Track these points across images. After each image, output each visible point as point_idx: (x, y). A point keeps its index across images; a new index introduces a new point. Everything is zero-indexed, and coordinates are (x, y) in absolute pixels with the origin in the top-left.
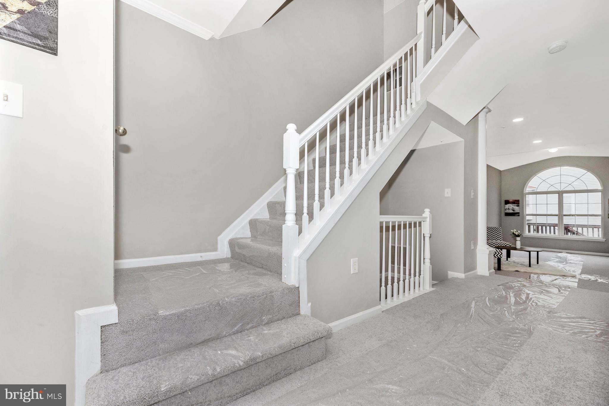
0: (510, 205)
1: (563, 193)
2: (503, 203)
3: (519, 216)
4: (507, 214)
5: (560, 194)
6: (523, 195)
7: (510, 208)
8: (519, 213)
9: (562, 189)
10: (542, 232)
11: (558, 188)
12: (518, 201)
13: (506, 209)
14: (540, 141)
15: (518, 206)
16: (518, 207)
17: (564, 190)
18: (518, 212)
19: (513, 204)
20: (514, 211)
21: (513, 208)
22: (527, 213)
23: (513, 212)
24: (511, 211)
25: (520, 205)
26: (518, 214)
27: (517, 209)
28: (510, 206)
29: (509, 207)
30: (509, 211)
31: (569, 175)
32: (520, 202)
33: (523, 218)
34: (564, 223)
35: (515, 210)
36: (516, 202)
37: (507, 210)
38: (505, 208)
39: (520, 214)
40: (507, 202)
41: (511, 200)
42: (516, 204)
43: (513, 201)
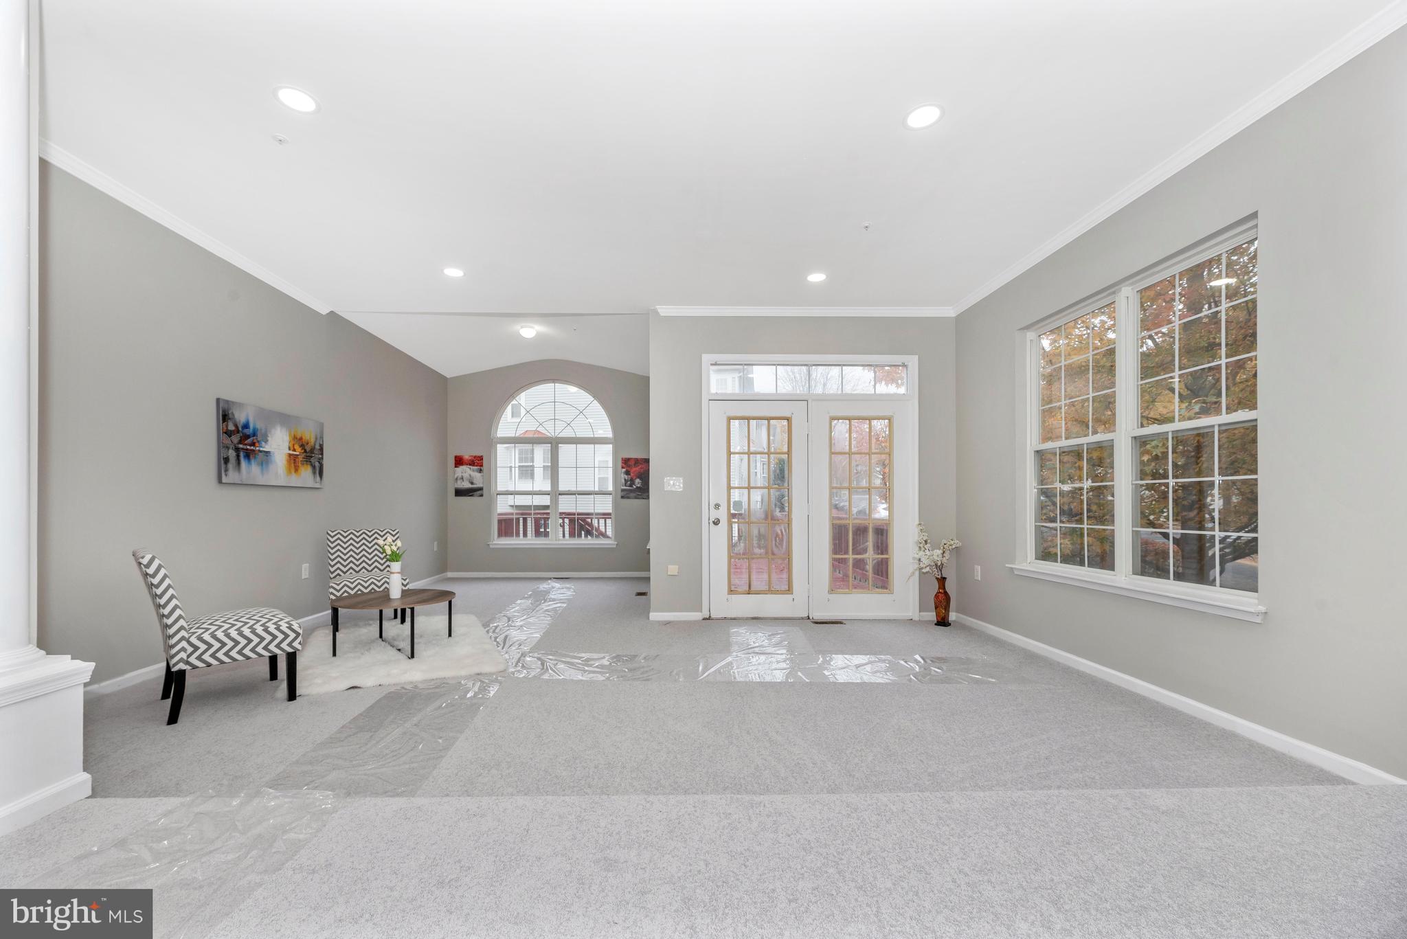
0: (465, 467)
1: (558, 443)
2: (452, 462)
3: (482, 495)
4: (459, 493)
5: (554, 443)
6: (491, 443)
7: (466, 475)
8: (481, 489)
9: (556, 435)
11: (549, 430)
12: (481, 458)
13: (457, 479)
15: (480, 471)
16: (479, 474)
17: (561, 435)
18: (481, 485)
19: (471, 467)
20: (472, 483)
21: (470, 475)
22: (500, 488)
23: (470, 486)
24: (466, 485)
25: (485, 468)
26: (479, 492)
27: (478, 480)
28: (465, 471)
29: (464, 475)
30: (464, 483)
32: (485, 462)
33: (491, 504)
34: (560, 511)
35: (474, 482)
36: (477, 462)
37: (459, 482)
38: (456, 476)
39: (484, 491)
40: (459, 461)
41: (466, 457)
42: (477, 466)
43: (470, 458)
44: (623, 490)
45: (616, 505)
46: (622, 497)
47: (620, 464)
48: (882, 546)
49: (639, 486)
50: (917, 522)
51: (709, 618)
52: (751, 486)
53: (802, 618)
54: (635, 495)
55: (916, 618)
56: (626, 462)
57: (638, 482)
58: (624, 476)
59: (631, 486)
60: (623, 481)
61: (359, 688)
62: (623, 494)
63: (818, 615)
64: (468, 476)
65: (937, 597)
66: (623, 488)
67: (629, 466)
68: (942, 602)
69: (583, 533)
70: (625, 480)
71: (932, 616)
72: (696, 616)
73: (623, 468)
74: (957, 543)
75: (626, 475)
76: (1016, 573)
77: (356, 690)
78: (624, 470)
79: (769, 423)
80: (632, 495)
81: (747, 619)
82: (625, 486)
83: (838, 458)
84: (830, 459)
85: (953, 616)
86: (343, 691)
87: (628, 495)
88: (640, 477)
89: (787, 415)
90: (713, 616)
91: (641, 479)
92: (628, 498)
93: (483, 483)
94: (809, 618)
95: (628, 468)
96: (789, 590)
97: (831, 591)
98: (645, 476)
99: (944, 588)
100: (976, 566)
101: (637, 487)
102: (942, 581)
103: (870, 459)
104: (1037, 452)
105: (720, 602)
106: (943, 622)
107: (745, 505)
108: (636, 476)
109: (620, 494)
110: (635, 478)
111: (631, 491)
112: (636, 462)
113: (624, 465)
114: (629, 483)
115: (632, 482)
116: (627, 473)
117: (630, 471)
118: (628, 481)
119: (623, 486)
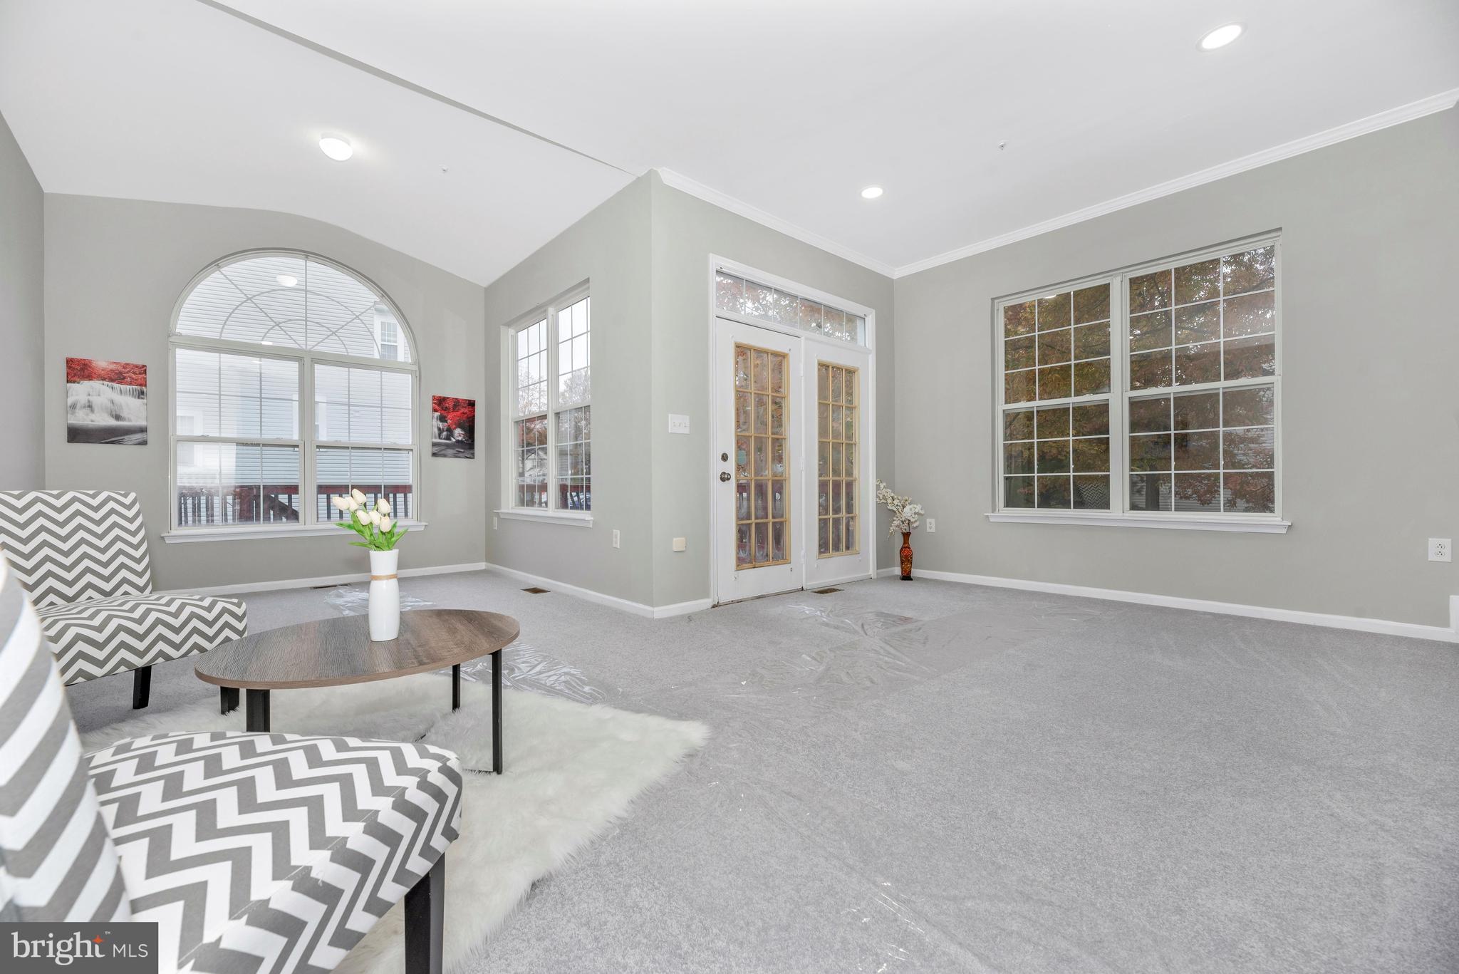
0: (96, 384)
1: (314, 361)
2: (58, 368)
3: (144, 443)
4: (80, 434)
5: (307, 361)
6: (167, 341)
8: (143, 430)
9: (309, 347)
11: (297, 340)
12: (143, 370)
15: (141, 394)
17: (317, 349)
19: (115, 385)
20: (118, 418)
21: (112, 402)
23: (112, 422)
25: (150, 389)
26: (139, 436)
27: (134, 410)
30: (92, 416)
32: (150, 377)
33: (165, 462)
35: (123, 414)
36: (131, 376)
39: (150, 436)
40: (79, 370)
41: (101, 362)
42: (130, 384)
43: (113, 367)
44: (434, 445)
46: (434, 455)
47: (429, 404)
49: (460, 438)
54: (453, 451)
56: (440, 403)
57: (459, 434)
58: (436, 424)
59: (448, 438)
60: (436, 430)
62: (436, 449)
64: (109, 404)
65: (901, 551)
66: (434, 440)
67: (446, 409)
68: (907, 556)
69: (272, 512)
70: (439, 429)
71: (897, 571)
72: (706, 603)
73: (435, 410)
75: (441, 421)
76: (992, 520)
78: (437, 414)
80: (450, 451)
82: (440, 438)
87: (443, 452)
88: (459, 426)
91: (463, 428)
92: (445, 456)
93: (147, 419)
94: (805, 590)
95: (442, 412)
97: (818, 557)
98: (469, 426)
99: (908, 543)
101: (458, 441)
106: (906, 577)
108: (455, 424)
109: (428, 450)
110: (454, 426)
111: (448, 446)
112: (457, 403)
113: (436, 407)
114: (445, 433)
115: (450, 432)
116: (442, 419)
117: (446, 417)
118: (443, 431)
119: (435, 438)
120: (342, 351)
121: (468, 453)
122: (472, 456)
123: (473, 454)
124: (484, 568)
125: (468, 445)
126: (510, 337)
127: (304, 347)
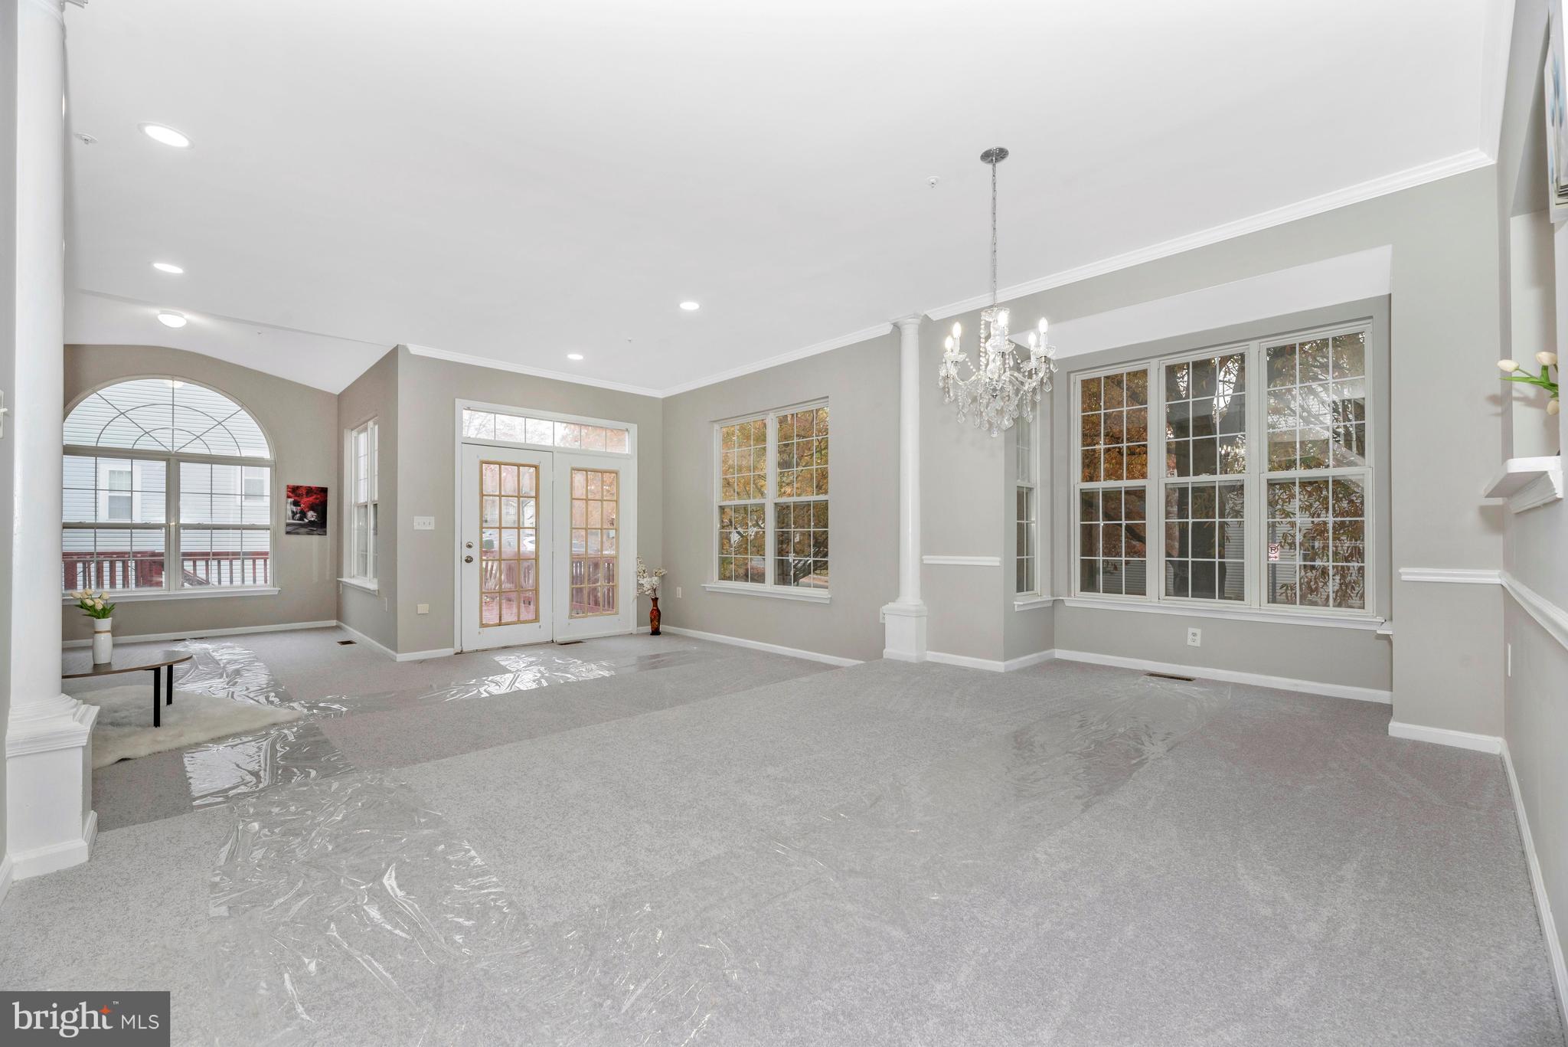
1: (180, 461)
5: (173, 461)
9: (175, 449)
10: (113, 584)
11: (164, 441)
14: (174, 270)
17: (183, 450)
31: (198, 409)
44: (288, 525)
45: (274, 541)
46: (288, 533)
47: (284, 492)
48: (610, 577)
49: (312, 519)
50: (636, 556)
51: (461, 653)
52: (503, 526)
53: (547, 643)
54: (306, 530)
55: (635, 632)
56: (294, 491)
58: (290, 508)
59: (301, 519)
61: (129, 759)
62: (289, 529)
63: (561, 638)
65: (652, 613)
66: (288, 521)
68: (656, 616)
70: (293, 512)
71: (648, 629)
72: (449, 652)
74: (663, 571)
76: (708, 590)
77: (126, 762)
78: (290, 500)
79: (519, 469)
80: (303, 530)
81: (498, 649)
83: (576, 503)
84: (571, 502)
85: (662, 628)
86: (113, 764)
88: (312, 508)
89: (535, 463)
90: (464, 650)
92: (298, 534)
94: (553, 642)
95: (296, 498)
96: (537, 619)
97: (571, 617)
98: (321, 508)
99: (657, 606)
100: (678, 588)
101: (310, 521)
102: (655, 600)
103: (602, 505)
104: (720, 507)
105: (470, 635)
106: (656, 632)
107: (496, 544)
108: (308, 507)
109: (283, 529)
110: (307, 509)
111: (302, 526)
112: (310, 491)
113: (290, 494)
114: (298, 515)
115: (303, 515)
116: (296, 503)
117: (299, 502)
118: (297, 513)
119: (289, 519)
120: (206, 452)
121: (320, 531)
122: (325, 533)
123: (325, 532)
124: (335, 624)
125: (320, 525)
126: (353, 438)
127: (171, 449)
